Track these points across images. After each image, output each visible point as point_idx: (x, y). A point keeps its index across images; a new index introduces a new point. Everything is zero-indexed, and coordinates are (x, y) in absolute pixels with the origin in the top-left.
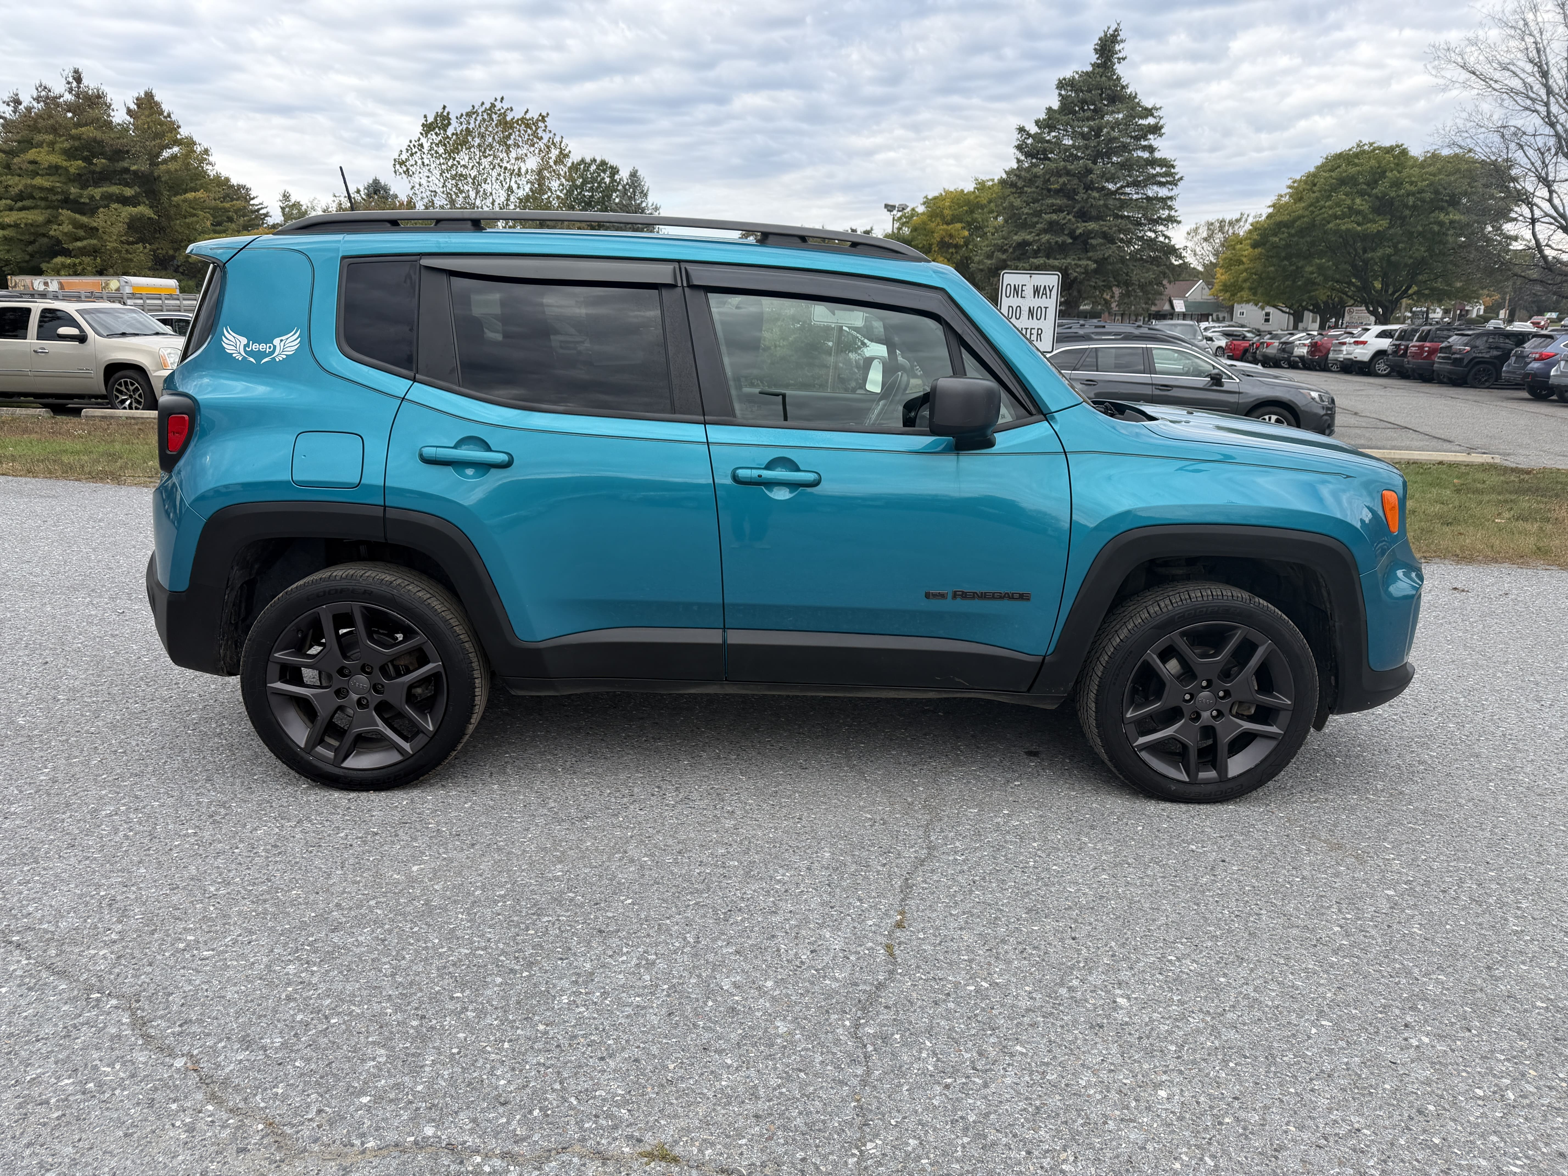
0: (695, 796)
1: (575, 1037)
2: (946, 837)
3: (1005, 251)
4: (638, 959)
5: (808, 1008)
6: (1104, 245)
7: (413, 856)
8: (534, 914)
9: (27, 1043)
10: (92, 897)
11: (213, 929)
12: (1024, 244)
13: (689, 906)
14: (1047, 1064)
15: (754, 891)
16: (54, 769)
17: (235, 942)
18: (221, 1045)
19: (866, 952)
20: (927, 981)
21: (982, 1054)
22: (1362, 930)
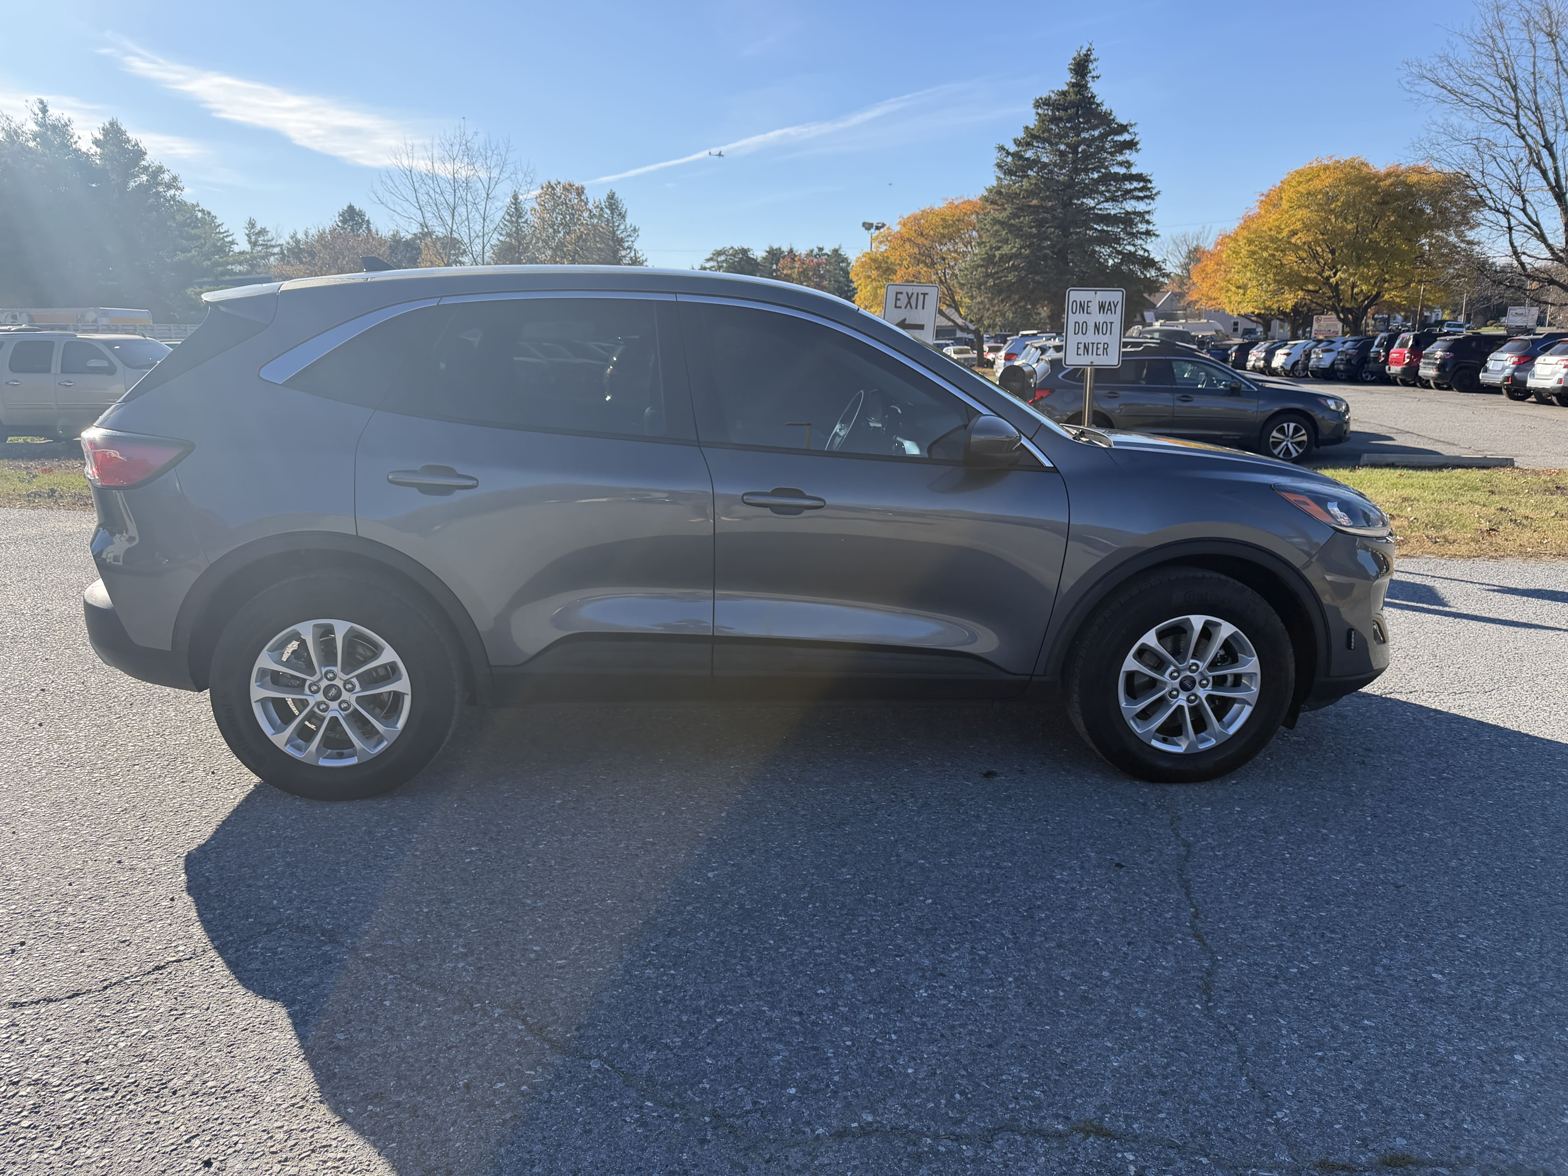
1: (953, 1027)
2: (1195, 834)
5: (1155, 994)
8: (847, 914)
9: (440, 1052)
10: (418, 914)
11: (553, 939)
13: (988, 904)
17: (581, 950)
18: (626, 1046)
19: (1180, 942)
20: (1249, 965)
21: (1336, 1028)
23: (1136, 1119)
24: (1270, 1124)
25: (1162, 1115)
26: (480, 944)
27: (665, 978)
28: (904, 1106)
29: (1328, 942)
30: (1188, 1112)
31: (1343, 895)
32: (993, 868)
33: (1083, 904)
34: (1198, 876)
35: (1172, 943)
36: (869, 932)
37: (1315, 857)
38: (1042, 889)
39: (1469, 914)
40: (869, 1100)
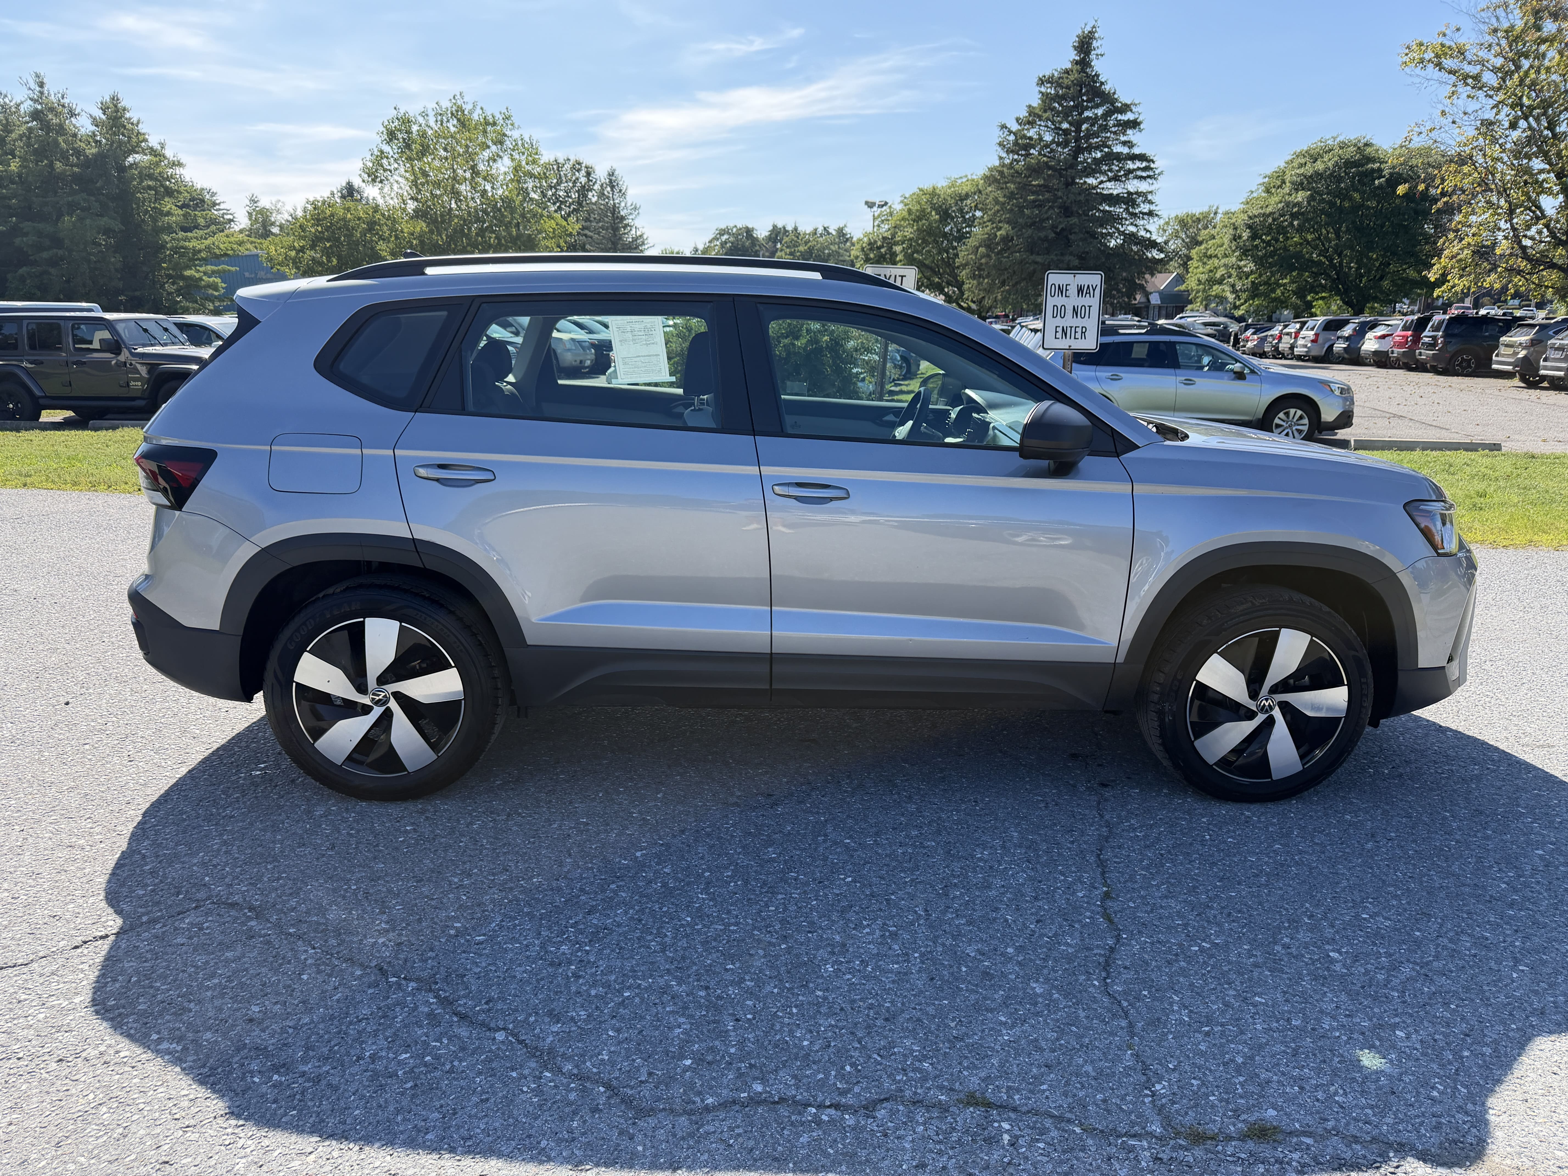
0: (868, 783)
1: (854, 1001)
2: (1120, 816)
4: (880, 931)
5: (1055, 971)
6: (1083, 239)
8: (766, 892)
9: (350, 1024)
10: (346, 891)
11: (475, 916)
13: (906, 882)
14: (1289, 1012)
17: (501, 927)
18: (532, 1019)
19: (1088, 920)
20: (1152, 943)
21: (1227, 1005)
22: (1526, 885)
23: (1018, 1090)
24: (1147, 1095)
25: (1044, 1087)
26: (403, 920)
27: (579, 954)
28: (795, 1077)
29: (1233, 921)
30: (1070, 1085)
31: (1257, 876)
32: (916, 847)
33: (998, 882)
34: (1116, 856)
35: (1080, 921)
36: (785, 909)
37: (1234, 839)
38: (961, 868)
39: (1375, 895)
40: (762, 1071)
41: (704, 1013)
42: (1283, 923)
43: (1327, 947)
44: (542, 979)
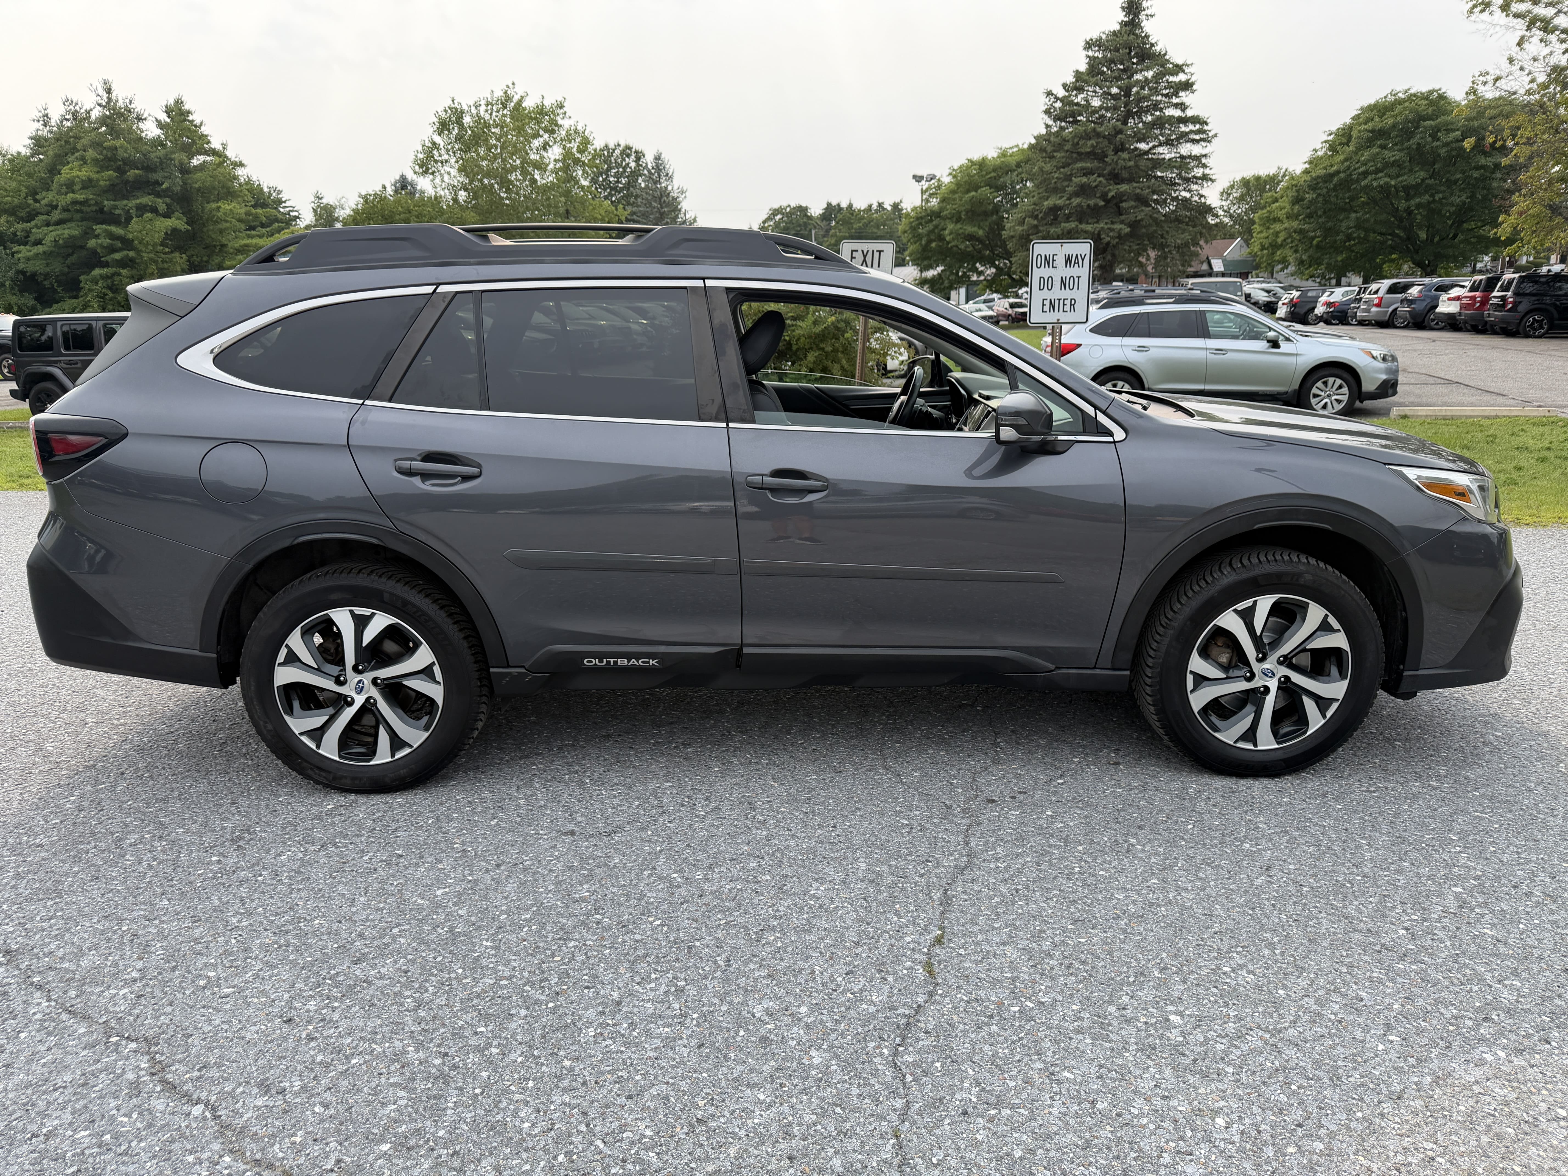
0: (726, 806)
1: (602, 1073)
2: (987, 842)
3: (1036, 217)
4: (667, 986)
5: (843, 1035)
6: (1136, 207)
7: (438, 879)
8: (559, 939)
9: (44, 1093)
10: (114, 932)
11: (235, 964)
12: (1055, 209)
14: (1098, 1092)
15: (788, 907)
16: (81, 797)
17: (256, 976)
18: (239, 1090)
19: (905, 971)
20: (968, 1002)
21: (1027, 1081)
22: (1429, 932)
26: (157, 968)
29: (1072, 974)
31: (1117, 917)
32: (748, 882)
33: (822, 924)
34: (965, 892)
36: (572, 960)
39: (1246, 943)
41: (430, 1085)
42: (1128, 977)
43: (1171, 1008)
44: (272, 1041)
